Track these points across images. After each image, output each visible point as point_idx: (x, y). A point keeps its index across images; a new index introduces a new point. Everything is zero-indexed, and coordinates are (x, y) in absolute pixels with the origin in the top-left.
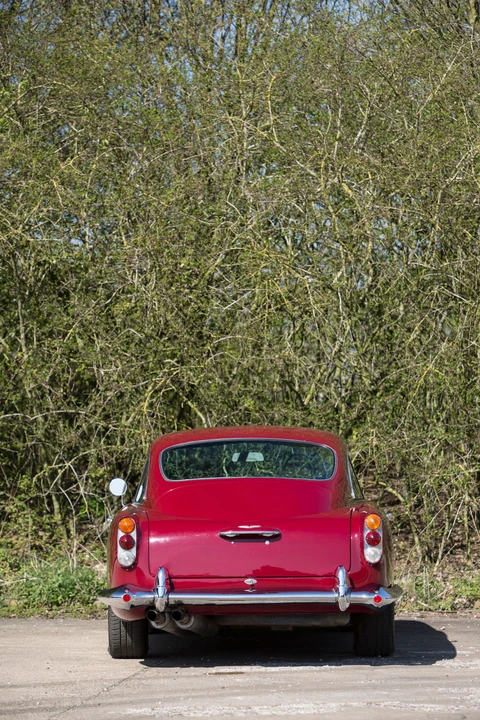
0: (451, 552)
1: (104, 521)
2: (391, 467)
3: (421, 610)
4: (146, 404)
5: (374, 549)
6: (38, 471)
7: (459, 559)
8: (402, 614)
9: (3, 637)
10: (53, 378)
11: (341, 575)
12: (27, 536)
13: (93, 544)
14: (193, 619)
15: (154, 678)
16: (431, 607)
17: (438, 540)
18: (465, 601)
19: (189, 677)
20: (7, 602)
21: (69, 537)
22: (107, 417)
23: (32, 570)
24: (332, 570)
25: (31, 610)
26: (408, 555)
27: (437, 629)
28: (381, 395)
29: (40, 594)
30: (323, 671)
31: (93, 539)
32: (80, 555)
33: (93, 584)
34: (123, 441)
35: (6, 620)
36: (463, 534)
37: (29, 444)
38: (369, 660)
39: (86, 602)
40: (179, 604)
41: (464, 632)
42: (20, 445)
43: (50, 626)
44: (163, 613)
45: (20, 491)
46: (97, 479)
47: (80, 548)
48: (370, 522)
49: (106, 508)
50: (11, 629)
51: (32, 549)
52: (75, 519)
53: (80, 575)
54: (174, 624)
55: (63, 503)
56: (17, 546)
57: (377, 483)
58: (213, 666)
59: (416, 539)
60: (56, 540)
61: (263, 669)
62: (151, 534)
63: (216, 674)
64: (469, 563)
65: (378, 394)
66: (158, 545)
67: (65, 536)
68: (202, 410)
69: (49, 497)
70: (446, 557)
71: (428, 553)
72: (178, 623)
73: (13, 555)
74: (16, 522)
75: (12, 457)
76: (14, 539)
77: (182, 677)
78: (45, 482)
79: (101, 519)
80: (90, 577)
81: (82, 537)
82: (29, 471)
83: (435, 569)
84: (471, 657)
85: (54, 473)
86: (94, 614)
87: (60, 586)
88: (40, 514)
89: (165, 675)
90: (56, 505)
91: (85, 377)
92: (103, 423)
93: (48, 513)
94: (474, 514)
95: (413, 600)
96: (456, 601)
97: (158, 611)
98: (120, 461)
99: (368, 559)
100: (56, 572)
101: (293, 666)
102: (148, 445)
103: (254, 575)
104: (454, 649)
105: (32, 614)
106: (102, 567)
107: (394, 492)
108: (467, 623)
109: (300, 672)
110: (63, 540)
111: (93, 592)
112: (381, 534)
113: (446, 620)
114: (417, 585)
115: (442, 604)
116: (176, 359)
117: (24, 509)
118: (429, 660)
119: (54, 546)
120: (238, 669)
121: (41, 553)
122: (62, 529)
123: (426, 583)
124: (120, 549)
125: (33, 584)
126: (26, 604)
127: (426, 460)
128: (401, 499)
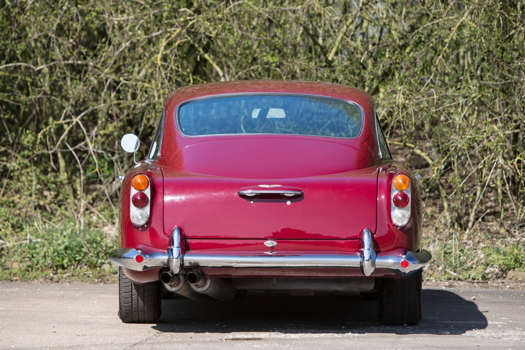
0: (483, 219)
1: (114, 180)
2: (420, 128)
3: (450, 279)
4: (159, 56)
5: (401, 211)
6: (43, 126)
7: (491, 226)
8: (429, 284)
9: (5, 300)
10: (60, 27)
11: (366, 239)
12: (31, 195)
13: (101, 205)
14: (209, 282)
15: (167, 342)
16: (461, 277)
17: (468, 206)
18: (497, 270)
19: (205, 342)
20: (8, 264)
21: (75, 197)
22: (118, 71)
23: (36, 231)
24: (357, 233)
25: (34, 273)
26: (437, 221)
27: (467, 299)
28: (411, 50)
29: (45, 257)
30: (346, 338)
31: (101, 200)
32: (88, 217)
33: (101, 246)
34: (134, 96)
35: (8, 283)
36: (496, 201)
37: (32, 97)
38: (394, 328)
39: (93, 266)
40: (196, 266)
41: (496, 303)
42: (23, 98)
43: (54, 290)
44: (177, 275)
45: (24, 148)
46: (107, 136)
47: (87, 209)
48: (398, 183)
49: (115, 167)
50: (13, 293)
51: (35, 209)
52: (83, 178)
53: (88, 237)
54: (190, 287)
55: (70, 160)
56: (19, 206)
57: (405, 145)
58: (230, 332)
59: (446, 205)
60: (62, 200)
61: (282, 335)
62: (166, 192)
63: (233, 339)
64: (502, 231)
65: (408, 50)
66: (173, 204)
67: (71, 196)
68: (219, 64)
69: (55, 155)
70: (477, 225)
71: (458, 219)
72: (193, 286)
73: (16, 216)
74: (18, 180)
75: (15, 110)
76: (16, 198)
77: (197, 342)
78: (51, 138)
79: (111, 179)
80: (99, 239)
81: (90, 197)
82: (33, 126)
83: (465, 237)
84: (504, 328)
85: (60, 130)
86: (102, 278)
87: (66, 248)
88: (45, 172)
89: (179, 340)
90: (62, 163)
91: (93, 26)
92: (113, 76)
93: (53, 170)
94: (508, 179)
95: (441, 268)
96: (488, 271)
97: (172, 273)
98: (131, 117)
99: (395, 221)
100: (61, 234)
101: (314, 333)
102: (162, 100)
103: (275, 236)
104: (484, 319)
105: (36, 278)
106: (110, 229)
107: (423, 154)
108: (499, 294)
109: (321, 339)
110: (69, 201)
111: (101, 255)
112: (409, 196)
113: (476, 289)
114: (445, 253)
115: (473, 274)
116: (193, 9)
117: (27, 167)
118: (459, 329)
119: (60, 206)
120: (256, 335)
121: (45, 214)
122: (68, 189)
123: (456, 252)
124: (133, 208)
125: (37, 246)
126: (29, 266)
127: (458, 120)
128: (430, 162)
